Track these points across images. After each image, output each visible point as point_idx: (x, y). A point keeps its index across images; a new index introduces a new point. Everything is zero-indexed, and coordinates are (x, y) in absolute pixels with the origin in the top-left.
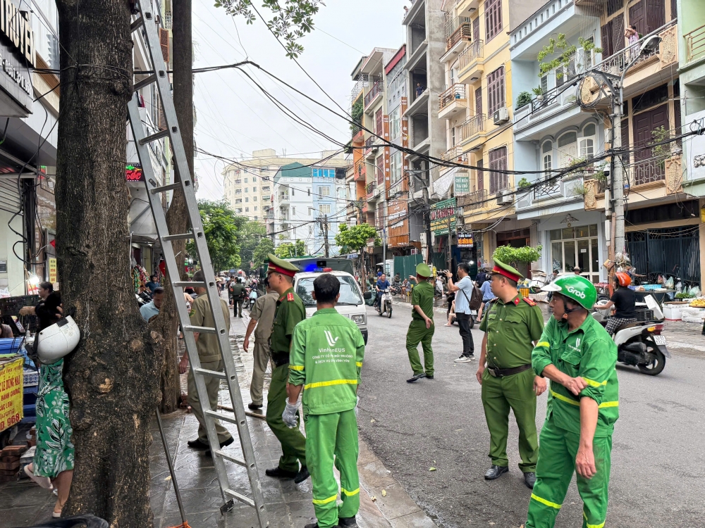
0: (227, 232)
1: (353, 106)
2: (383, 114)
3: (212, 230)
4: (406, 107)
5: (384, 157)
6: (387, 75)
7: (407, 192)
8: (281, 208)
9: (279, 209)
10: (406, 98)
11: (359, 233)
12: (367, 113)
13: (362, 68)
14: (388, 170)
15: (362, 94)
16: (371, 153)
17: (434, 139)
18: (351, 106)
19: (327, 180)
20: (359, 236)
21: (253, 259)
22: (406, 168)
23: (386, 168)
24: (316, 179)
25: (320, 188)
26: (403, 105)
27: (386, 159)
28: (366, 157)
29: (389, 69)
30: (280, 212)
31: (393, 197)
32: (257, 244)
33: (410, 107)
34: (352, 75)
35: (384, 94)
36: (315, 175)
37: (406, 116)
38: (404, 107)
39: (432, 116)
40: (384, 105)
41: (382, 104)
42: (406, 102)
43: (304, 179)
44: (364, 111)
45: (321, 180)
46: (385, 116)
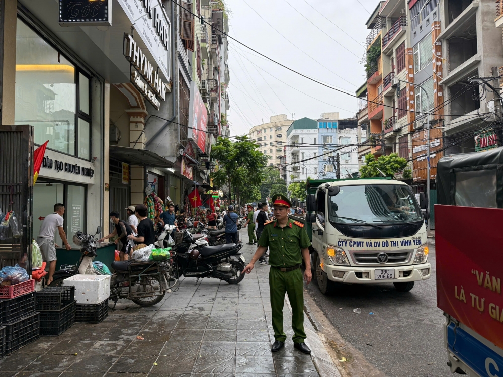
0: (253, 158)
1: (368, 52)
2: (406, 48)
3: (237, 156)
4: (440, 31)
5: (408, 90)
6: (410, 9)
7: (441, 120)
8: (293, 154)
9: (290, 155)
10: (439, 23)
11: (389, 163)
12: (384, 53)
13: (380, 12)
14: (412, 102)
15: (379, 36)
16: (391, 88)
17: (486, 54)
18: (366, 52)
19: (330, 131)
20: (388, 167)
21: (269, 195)
22: (440, 94)
23: (410, 100)
24: (321, 130)
25: (325, 138)
26: (436, 30)
27: (410, 91)
28: (384, 94)
29: (412, 3)
30: (291, 157)
31: (420, 129)
32: (273, 183)
33: (444, 30)
34: (367, 24)
35: (408, 28)
36: (321, 127)
37: (440, 40)
38: (437, 32)
39: (483, 29)
40: (408, 39)
41: (405, 38)
42: (440, 27)
43: (312, 131)
44: (382, 51)
45: (325, 131)
46: (409, 49)
